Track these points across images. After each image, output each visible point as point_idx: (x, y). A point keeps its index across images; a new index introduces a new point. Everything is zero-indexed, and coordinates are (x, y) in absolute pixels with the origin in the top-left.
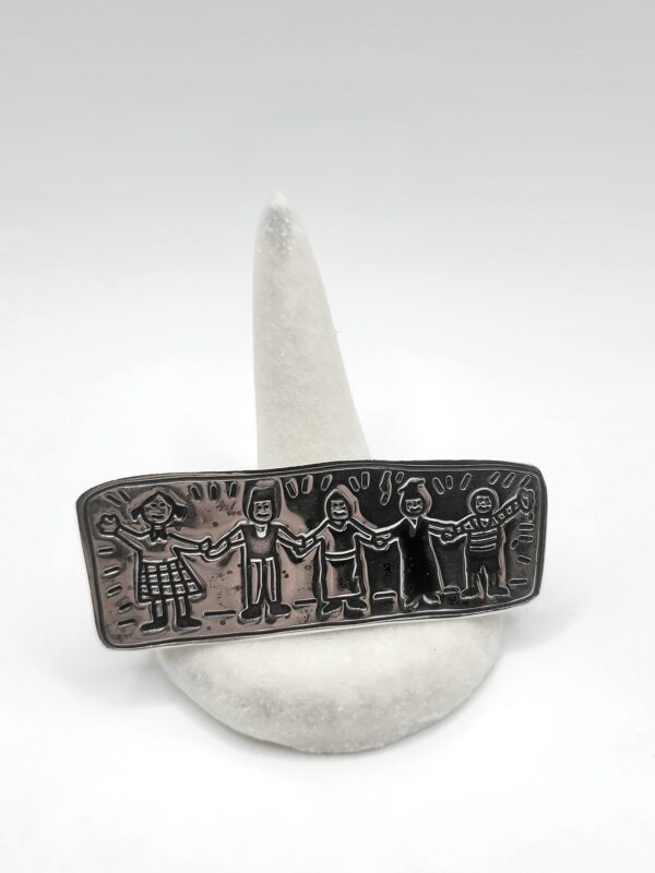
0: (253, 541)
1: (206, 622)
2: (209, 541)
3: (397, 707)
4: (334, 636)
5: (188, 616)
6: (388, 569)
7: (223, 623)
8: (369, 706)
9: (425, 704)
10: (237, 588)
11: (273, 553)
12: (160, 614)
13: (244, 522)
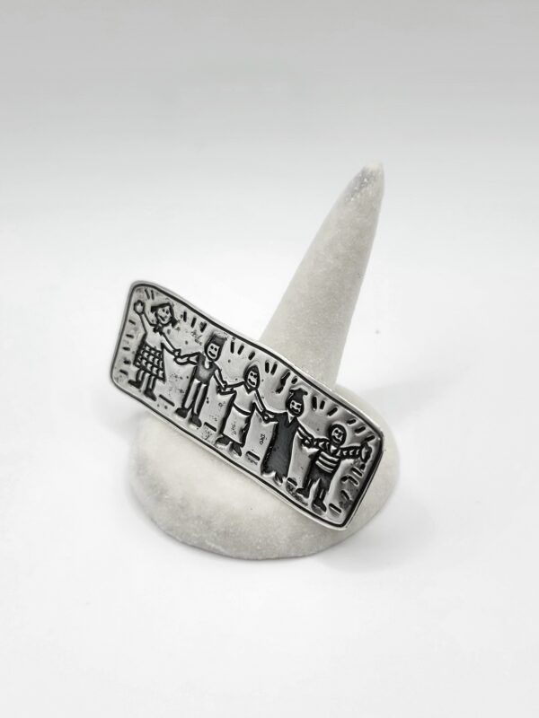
0: (201, 367)
1: (159, 400)
2: (179, 350)
3: (196, 522)
4: (216, 461)
5: (151, 390)
6: (262, 439)
7: (166, 407)
8: (182, 508)
9: (215, 535)
10: (181, 391)
11: (207, 382)
12: (140, 379)
13: (201, 351)
